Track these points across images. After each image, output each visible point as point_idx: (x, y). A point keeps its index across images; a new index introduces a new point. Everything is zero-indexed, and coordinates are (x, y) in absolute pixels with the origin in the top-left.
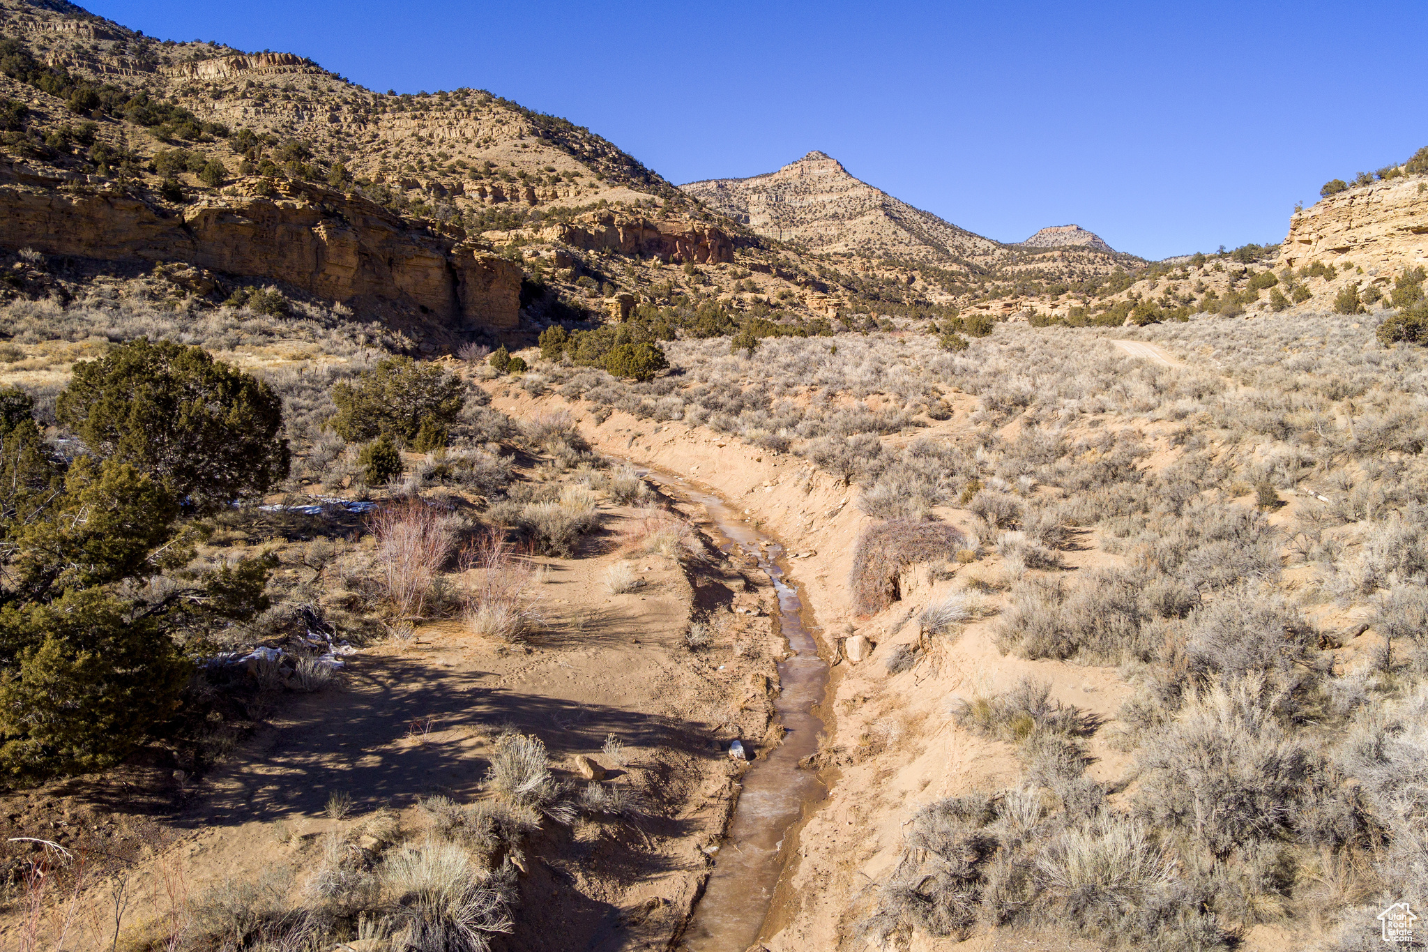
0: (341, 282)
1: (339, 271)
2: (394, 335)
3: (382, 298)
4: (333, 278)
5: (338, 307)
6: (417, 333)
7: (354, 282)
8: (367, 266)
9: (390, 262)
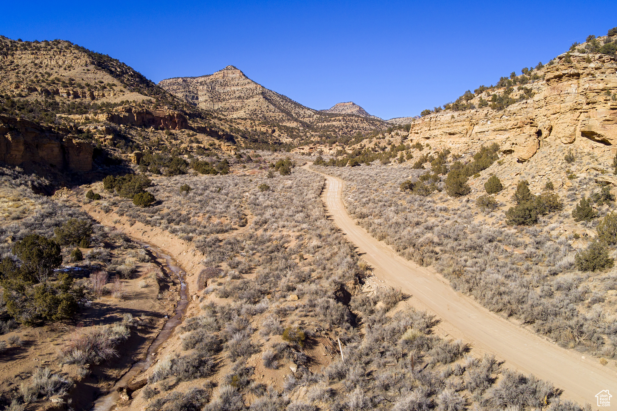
0: (17, 157)
1: (16, 153)
2: (41, 179)
3: (35, 163)
4: (14, 156)
5: (17, 168)
6: (50, 177)
7: (22, 156)
8: (28, 149)
9: (37, 146)
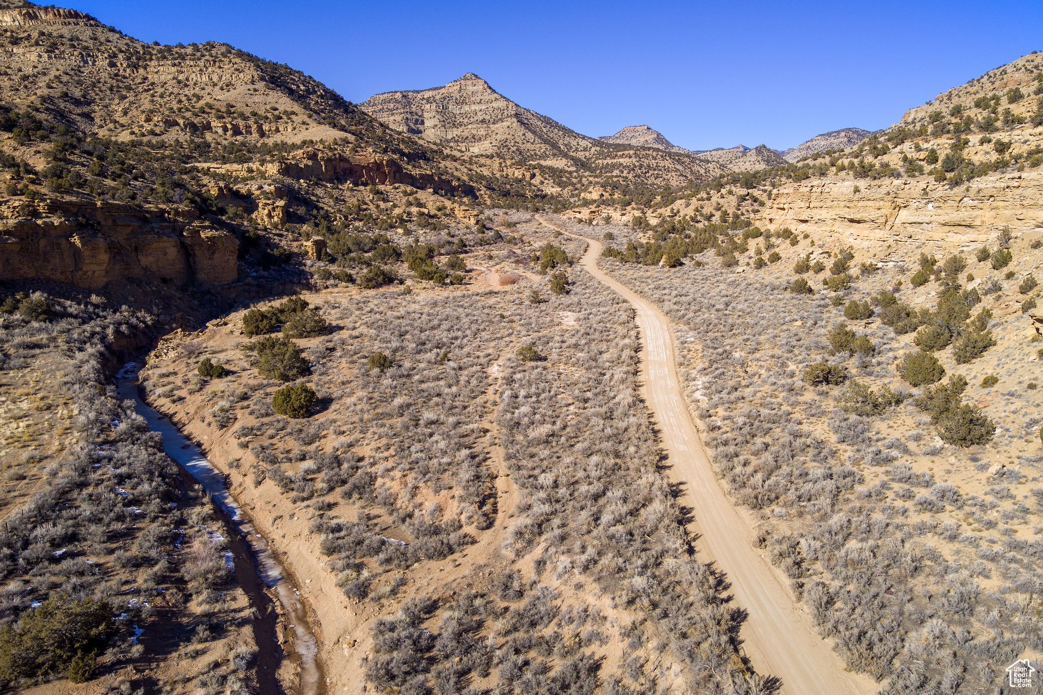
0: (96, 274)
1: (96, 268)
2: (139, 314)
3: (130, 280)
4: (90, 273)
5: (94, 298)
6: (157, 306)
7: (107, 272)
8: (117, 257)
9: (136, 249)
